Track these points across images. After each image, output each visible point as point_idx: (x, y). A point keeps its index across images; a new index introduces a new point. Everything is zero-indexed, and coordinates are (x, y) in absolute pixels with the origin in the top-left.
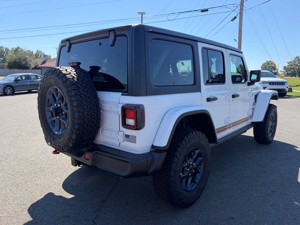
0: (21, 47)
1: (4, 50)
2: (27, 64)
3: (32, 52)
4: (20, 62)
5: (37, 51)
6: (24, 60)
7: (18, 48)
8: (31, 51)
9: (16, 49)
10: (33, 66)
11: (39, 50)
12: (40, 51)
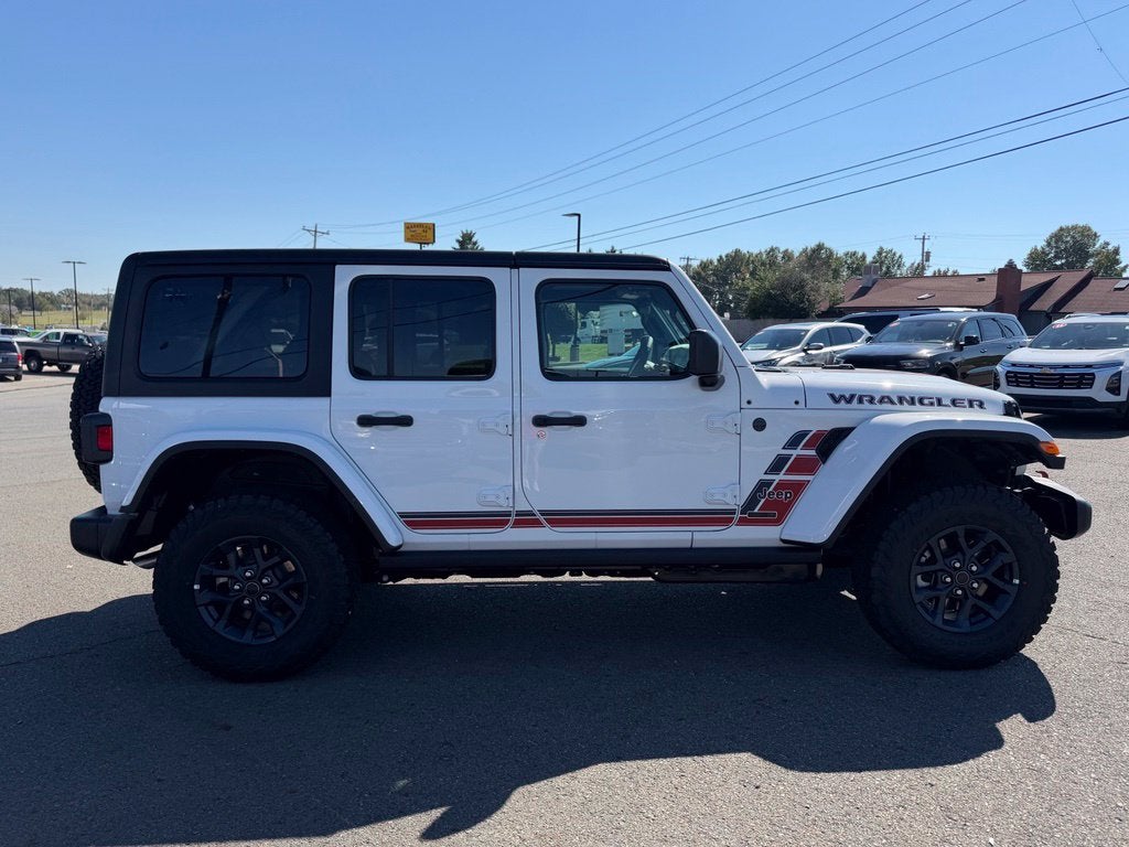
0: (827, 245)
1: (779, 259)
2: (803, 302)
3: (864, 257)
4: (783, 295)
5: (880, 253)
6: (795, 290)
7: (820, 247)
8: (860, 254)
9: (814, 251)
10: (824, 307)
11: (887, 247)
12: (887, 253)
